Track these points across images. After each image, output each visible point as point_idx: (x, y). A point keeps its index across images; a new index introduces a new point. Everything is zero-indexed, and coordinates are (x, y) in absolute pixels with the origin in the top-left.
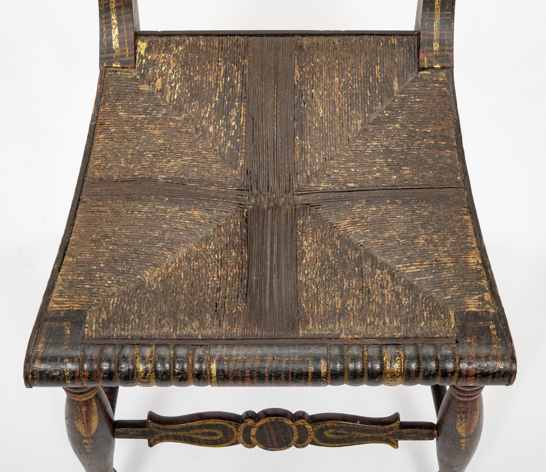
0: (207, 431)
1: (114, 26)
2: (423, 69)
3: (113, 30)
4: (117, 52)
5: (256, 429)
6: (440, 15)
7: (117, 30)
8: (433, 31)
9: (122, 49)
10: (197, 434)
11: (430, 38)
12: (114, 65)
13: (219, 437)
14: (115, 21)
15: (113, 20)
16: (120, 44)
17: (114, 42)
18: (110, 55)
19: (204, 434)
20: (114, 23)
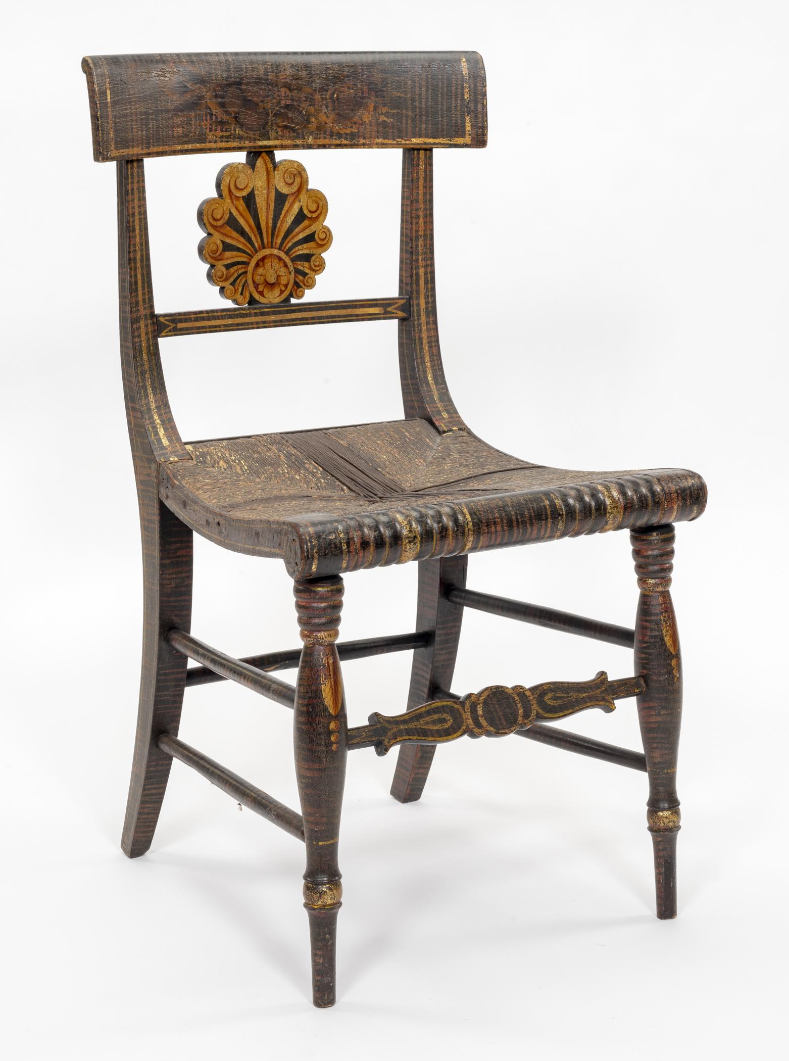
0: (436, 717)
1: (158, 426)
2: (444, 432)
3: (159, 430)
4: (170, 449)
5: (481, 705)
6: (436, 389)
7: (162, 429)
8: (436, 403)
9: (173, 445)
10: (427, 723)
11: (437, 409)
12: (171, 459)
13: (449, 723)
14: (158, 421)
15: (156, 419)
16: (169, 441)
17: (163, 440)
18: (164, 451)
19: (434, 722)
20: (158, 423)
